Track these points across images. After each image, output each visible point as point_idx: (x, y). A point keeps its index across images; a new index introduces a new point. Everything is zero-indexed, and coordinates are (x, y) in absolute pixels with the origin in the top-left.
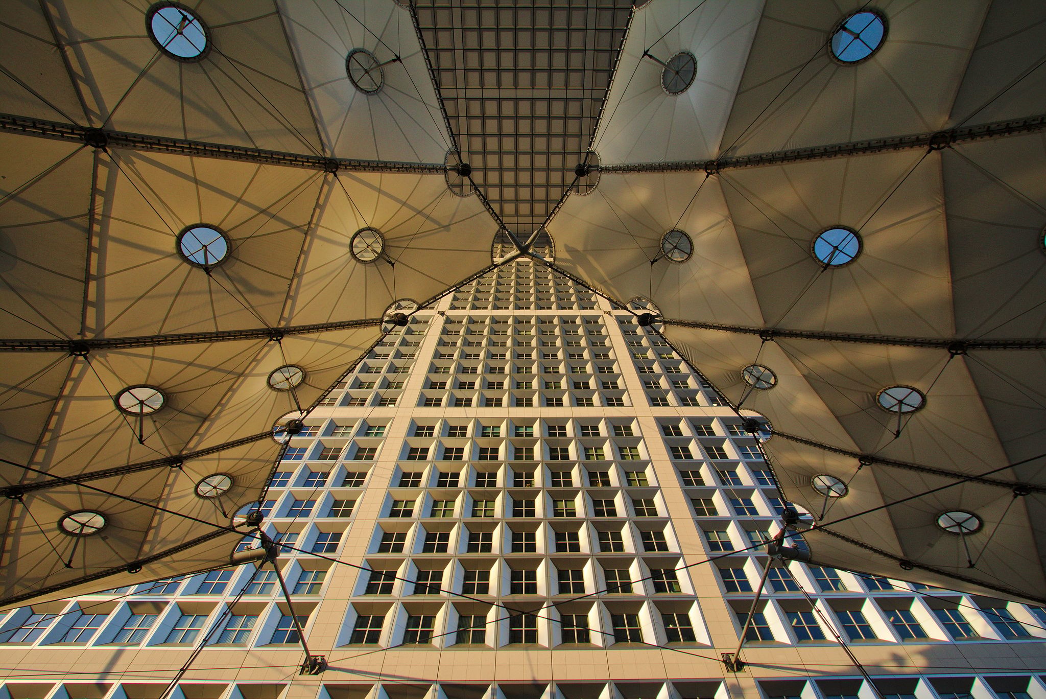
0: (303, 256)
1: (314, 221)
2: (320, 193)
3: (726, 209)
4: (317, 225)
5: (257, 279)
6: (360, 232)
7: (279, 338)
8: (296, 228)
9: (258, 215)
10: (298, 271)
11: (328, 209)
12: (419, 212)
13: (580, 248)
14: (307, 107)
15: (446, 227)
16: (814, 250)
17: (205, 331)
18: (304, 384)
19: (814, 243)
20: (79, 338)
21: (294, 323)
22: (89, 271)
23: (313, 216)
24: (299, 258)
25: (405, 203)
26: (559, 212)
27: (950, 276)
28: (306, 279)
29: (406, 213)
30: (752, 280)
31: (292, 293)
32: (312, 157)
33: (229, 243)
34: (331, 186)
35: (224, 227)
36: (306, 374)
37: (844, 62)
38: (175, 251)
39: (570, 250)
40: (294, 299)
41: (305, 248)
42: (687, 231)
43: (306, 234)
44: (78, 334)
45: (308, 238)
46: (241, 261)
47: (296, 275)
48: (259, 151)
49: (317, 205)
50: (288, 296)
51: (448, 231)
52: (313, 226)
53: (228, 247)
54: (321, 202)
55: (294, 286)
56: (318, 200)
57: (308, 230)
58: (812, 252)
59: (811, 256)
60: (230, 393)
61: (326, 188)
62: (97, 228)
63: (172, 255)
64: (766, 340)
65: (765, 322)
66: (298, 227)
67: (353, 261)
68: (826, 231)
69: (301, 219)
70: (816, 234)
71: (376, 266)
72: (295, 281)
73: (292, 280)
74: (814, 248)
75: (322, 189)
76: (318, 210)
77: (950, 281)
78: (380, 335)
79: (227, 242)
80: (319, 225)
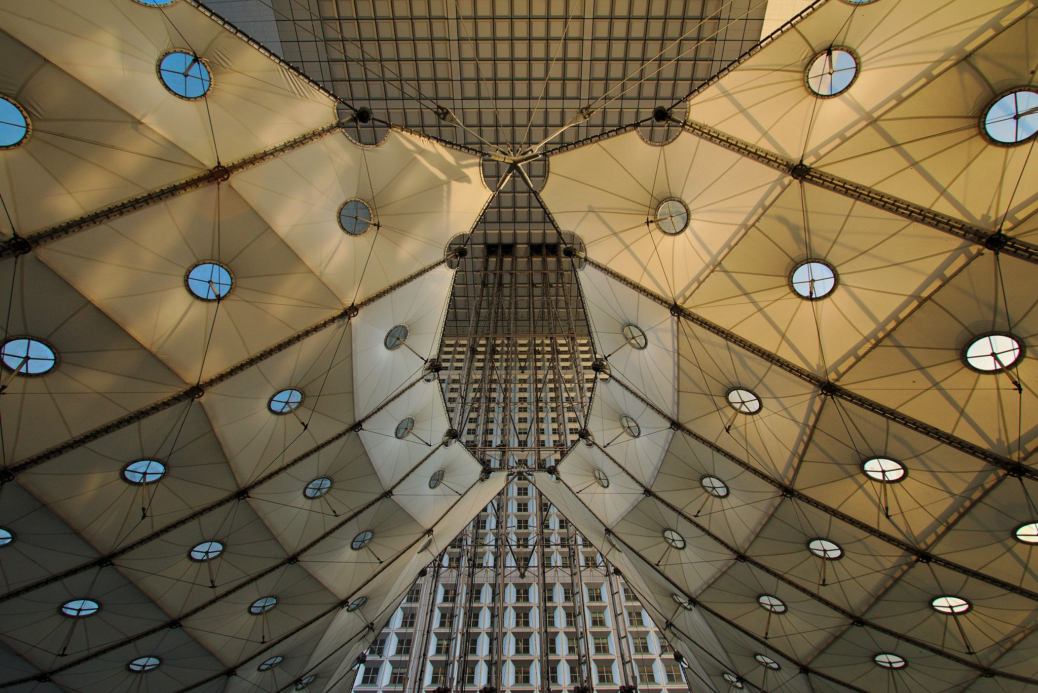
0: (733, 244)
1: (708, 271)
2: (694, 292)
3: (325, 282)
4: (707, 266)
5: (784, 238)
6: (675, 234)
7: (800, 167)
8: (725, 271)
9: (751, 293)
10: (743, 231)
11: (693, 275)
12: (615, 234)
13: (454, 184)
14: (680, 346)
15: (591, 210)
16: (228, 272)
17: (868, 206)
18: (816, 50)
19: (232, 279)
20: (986, 251)
21: (775, 174)
22: (918, 305)
23: (708, 277)
24: (736, 244)
25: (626, 248)
26: (479, 212)
27: (97, 306)
28: (740, 219)
29: (627, 237)
30: (269, 227)
31: (760, 211)
32: (689, 320)
33: (792, 275)
34: (682, 294)
35: (787, 289)
36: (805, 70)
37: (287, 390)
38: (840, 287)
39: (465, 179)
40: (761, 204)
41: (727, 250)
42: (351, 238)
43: (720, 263)
44: (982, 254)
45: (719, 259)
46: (790, 257)
47: (747, 228)
48: (726, 338)
49: (700, 284)
50: (766, 210)
51: (589, 207)
52: (711, 267)
53: (794, 272)
54: (696, 284)
55: (755, 218)
56: (698, 287)
57: (717, 266)
58: (228, 270)
59: (227, 265)
60: (905, 95)
61: (687, 294)
62: (881, 335)
63: (844, 285)
64: (217, 167)
65: (230, 186)
66: (723, 271)
67: (691, 207)
68: (229, 292)
69: (718, 276)
70: (235, 287)
71: (670, 193)
72: (750, 223)
73: (753, 225)
74: (230, 274)
75: (691, 295)
76: (701, 279)
77: (93, 302)
78: (692, 102)
79: (792, 277)
80: (706, 265)
